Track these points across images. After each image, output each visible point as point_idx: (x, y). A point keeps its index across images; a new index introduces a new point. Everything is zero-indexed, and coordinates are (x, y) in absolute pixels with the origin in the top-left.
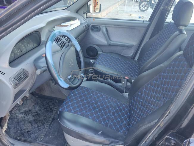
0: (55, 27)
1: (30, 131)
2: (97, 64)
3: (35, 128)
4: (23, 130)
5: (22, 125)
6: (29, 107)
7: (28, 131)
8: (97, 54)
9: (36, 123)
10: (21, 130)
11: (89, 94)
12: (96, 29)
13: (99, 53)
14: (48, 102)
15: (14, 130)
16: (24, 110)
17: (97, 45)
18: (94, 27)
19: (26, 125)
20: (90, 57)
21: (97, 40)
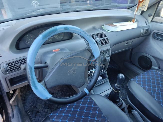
0: (104, 25)
1: (39, 112)
2: (135, 81)
3: (44, 112)
4: (36, 107)
5: (39, 103)
6: (54, 90)
7: (38, 112)
8: (151, 67)
9: (48, 108)
10: (35, 107)
11: (93, 115)
12: (159, 37)
13: (153, 67)
14: (70, 94)
15: (31, 104)
16: (50, 90)
17: (154, 57)
18: (157, 34)
19: (41, 105)
20: (140, 67)
21: (155, 51)
